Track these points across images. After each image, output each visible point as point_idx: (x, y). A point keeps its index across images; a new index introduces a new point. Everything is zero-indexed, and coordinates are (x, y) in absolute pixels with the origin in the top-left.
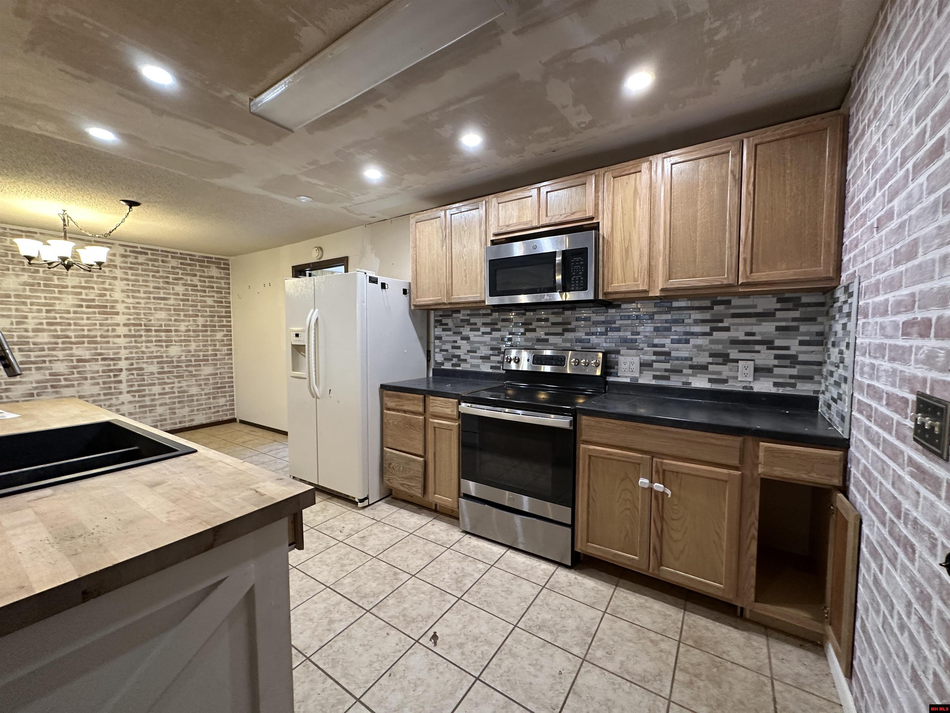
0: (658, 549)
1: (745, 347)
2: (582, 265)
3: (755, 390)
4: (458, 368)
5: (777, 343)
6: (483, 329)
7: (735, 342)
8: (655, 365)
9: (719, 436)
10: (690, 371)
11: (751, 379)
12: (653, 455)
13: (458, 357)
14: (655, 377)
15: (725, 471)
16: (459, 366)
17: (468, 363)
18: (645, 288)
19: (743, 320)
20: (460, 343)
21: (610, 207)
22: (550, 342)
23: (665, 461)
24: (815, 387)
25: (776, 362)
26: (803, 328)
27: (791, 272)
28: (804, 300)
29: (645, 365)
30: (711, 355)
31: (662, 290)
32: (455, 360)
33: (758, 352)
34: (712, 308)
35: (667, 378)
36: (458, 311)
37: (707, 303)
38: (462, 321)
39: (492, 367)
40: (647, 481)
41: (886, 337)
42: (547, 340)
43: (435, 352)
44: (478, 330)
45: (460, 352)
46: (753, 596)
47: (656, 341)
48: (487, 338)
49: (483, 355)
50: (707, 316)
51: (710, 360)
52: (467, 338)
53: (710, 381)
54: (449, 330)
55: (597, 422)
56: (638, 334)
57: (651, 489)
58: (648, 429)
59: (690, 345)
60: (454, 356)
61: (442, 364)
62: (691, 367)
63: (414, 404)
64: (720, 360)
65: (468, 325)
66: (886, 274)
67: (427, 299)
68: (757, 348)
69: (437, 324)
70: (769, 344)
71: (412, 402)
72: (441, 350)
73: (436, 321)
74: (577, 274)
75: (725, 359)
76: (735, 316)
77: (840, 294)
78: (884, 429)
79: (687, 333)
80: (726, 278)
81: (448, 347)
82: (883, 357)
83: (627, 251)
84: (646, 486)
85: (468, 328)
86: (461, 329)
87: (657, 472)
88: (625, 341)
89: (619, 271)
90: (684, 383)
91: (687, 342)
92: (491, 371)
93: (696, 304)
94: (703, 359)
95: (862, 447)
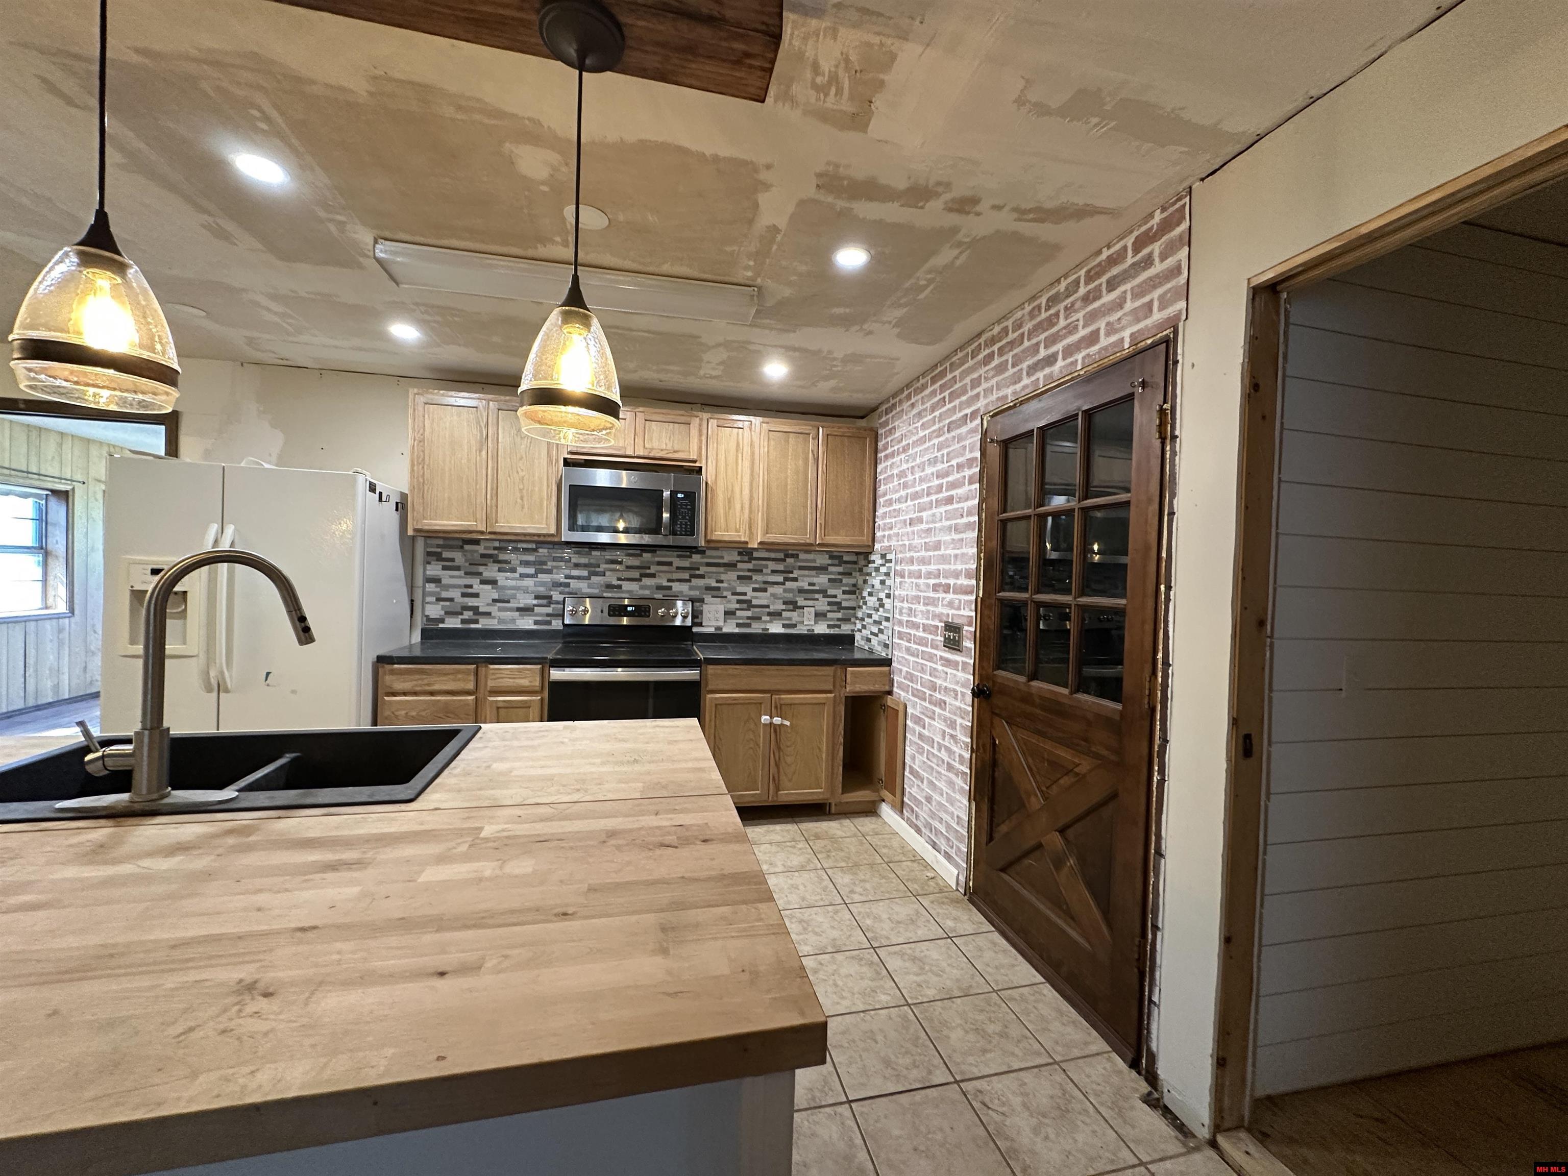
0: (776, 778)
1: (809, 596)
2: (689, 510)
3: (816, 632)
4: (473, 626)
5: (830, 592)
6: (521, 570)
7: (801, 591)
8: (738, 613)
9: (820, 668)
10: (768, 618)
11: (813, 623)
12: (772, 692)
13: (475, 609)
14: (738, 625)
15: (824, 695)
16: (476, 622)
17: (494, 618)
18: (747, 540)
19: (806, 572)
20: (477, 587)
21: (714, 453)
22: (624, 588)
23: (783, 696)
24: (852, 627)
25: (828, 608)
26: (845, 581)
27: (848, 538)
28: (845, 558)
29: (729, 614)
30: (785, 603)
31: (761, 543)
32: (467, 615)
33: (817, 599)
34: (784, 560)
35: (749, 625)
36: (477, 542)
37: (781, 556)
38: (483, 556)
39: (536, 623)
40: (768, 717)
41: (921, 591)
42: (620, 587)
43: (424, 603)
44: (513, 570)
45: (480, 604)
46: (840, 791)
47: (739, 589)
48: (529, 582)
49: (521, 605)
50: (781, 567)
51: (784, 607)
52: (493, 582)
53: (784, 626)
54: (458, 568)
55: (722, 669)
56: (722, 582)
57: (771, 723)
58: (768, 670)
59: (768, 594)
60: (466, 608)
61: (442, 621)
62: (769, 614)
63: (454, 680)
64: (791, 607)
65: (494, 562)
66: (918, 554)
67: (445, 522)
68: (817, 596)
69: (430, 558)
70: (824, 592)
71: (451, 677)
72: (439, 600)
73: (429, 554)
74: (684, 518)
75: (794, 606)
76: (801, 568)
77: (876, 558)
78: (922, 645)
79: (766, 583)
80: (808, 538)
81: (455, 594)
82: (919, 603)
83: (729, 502)
84: (768, 722)
85: (496, 567)
86: (481, 569)
87: (776, 707)
88: (709, 588)
89: (722, 521)
90: (763, 629)
91: (765, 590)
92: (535, 627)
93: (773, 555)
94: (778, 606)
95: (904, 661)
